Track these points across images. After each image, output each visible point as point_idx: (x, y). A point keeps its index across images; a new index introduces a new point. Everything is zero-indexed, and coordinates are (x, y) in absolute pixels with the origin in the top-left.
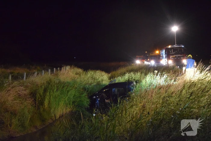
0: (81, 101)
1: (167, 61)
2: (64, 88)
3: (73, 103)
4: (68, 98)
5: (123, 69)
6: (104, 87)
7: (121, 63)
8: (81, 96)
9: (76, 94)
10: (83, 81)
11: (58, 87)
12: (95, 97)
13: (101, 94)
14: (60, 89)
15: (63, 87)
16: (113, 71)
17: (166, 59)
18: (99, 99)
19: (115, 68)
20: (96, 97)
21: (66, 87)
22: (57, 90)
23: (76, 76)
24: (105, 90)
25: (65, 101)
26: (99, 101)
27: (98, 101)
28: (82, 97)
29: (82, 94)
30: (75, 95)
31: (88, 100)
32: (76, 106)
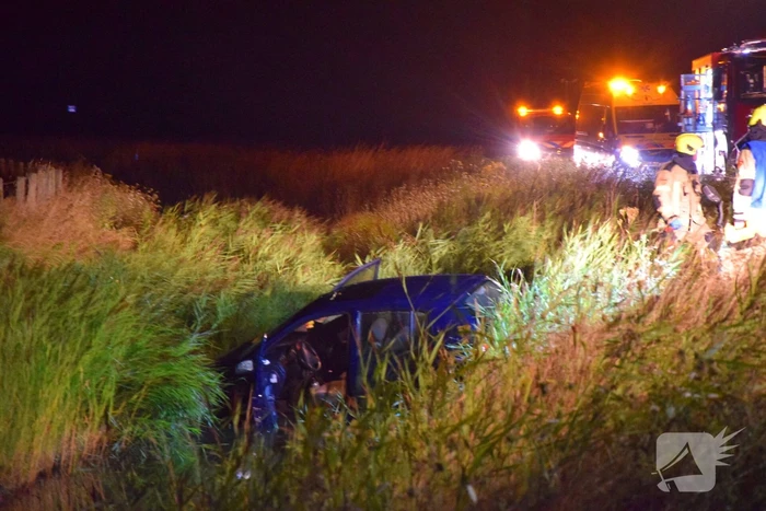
0: (167, 381)
1: (723, 145)
2: (72, 301)
3: (119, 390)
4: (95, 361)
5: (428, 194)
6: (301, 305)
7: (415, 158)
8: (172, 351)
9: (142, 343)
10: (166, 266)
11: (33, 293)
12: (248, 365)
13: (288, 349)
14: (45, 308)
15: (66, 296)
16: (359, 208)
17: (721, 135)
18: (274, 380)
19: (372, 193)
20: (257, 364)
21: (81, 297)
22: (29, 313)
23: (113, 235)
24: (311, 325)
25: (74, 380)
26: (272, 392)
27: (267, 391)
28: (176, 359)
29: (178, 339)
30: (133, 349)
31: (213, 379)
32: (140, 412)
